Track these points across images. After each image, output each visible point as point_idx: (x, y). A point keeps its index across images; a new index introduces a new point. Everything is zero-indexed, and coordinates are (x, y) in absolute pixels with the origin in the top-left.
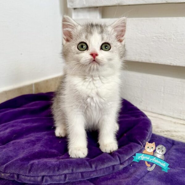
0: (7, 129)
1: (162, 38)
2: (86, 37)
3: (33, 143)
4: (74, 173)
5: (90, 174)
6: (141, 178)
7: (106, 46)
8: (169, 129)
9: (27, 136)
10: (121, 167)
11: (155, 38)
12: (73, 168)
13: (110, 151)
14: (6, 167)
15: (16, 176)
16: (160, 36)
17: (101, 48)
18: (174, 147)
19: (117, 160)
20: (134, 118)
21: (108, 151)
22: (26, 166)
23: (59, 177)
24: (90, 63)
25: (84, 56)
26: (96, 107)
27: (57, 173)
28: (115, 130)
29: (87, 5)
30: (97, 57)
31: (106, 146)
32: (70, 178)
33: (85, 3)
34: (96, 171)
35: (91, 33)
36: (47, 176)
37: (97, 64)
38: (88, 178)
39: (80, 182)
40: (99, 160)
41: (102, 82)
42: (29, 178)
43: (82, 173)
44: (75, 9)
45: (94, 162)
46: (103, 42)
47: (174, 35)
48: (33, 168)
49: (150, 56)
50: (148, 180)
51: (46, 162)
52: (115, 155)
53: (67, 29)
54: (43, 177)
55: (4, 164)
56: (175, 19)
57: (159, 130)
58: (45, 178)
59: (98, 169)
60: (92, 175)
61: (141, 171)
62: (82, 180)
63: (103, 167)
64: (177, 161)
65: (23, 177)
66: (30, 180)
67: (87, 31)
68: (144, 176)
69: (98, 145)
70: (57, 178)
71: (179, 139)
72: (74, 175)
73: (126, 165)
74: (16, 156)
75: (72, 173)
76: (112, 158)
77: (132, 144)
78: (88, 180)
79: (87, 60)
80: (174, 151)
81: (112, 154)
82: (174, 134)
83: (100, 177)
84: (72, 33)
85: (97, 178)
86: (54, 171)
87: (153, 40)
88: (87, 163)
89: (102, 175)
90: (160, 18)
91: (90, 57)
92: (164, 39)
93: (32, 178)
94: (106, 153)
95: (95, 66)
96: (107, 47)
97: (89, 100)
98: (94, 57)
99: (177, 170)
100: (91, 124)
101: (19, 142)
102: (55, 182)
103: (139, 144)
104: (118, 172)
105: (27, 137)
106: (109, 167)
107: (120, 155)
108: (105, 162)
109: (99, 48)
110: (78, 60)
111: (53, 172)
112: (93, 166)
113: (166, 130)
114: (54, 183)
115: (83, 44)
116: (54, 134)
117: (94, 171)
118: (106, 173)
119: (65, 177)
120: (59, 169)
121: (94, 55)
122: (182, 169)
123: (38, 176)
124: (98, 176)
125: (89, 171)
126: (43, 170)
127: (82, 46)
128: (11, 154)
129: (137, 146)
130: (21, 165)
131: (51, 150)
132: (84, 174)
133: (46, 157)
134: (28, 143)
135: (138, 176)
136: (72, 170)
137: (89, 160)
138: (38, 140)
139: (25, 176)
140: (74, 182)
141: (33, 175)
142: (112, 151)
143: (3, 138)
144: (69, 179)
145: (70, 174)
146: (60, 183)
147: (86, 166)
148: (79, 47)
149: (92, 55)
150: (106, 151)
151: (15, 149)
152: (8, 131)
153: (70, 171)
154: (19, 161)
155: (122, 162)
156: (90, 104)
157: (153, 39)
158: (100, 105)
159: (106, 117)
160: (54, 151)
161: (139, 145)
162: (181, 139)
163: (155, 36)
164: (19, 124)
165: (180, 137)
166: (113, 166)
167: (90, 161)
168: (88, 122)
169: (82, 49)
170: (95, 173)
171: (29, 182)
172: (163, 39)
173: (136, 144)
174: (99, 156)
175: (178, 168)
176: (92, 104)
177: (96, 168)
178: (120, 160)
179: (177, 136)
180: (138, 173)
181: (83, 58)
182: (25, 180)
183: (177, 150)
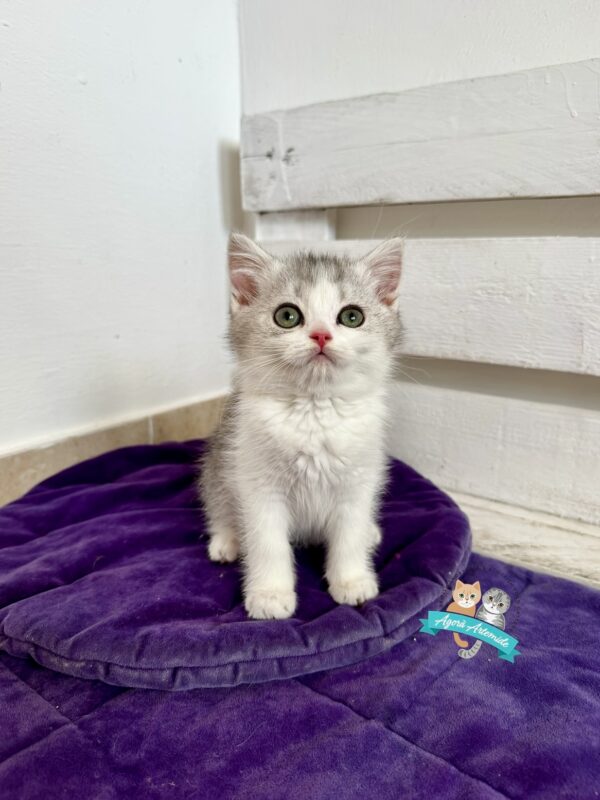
0: (77, 540)
1: (498, 294)
2: (298, 292)
3: (149, 578)
4: (259, 661)
5: (302, 664)
6: (441, 674)
7: (351, 315)
8: (517, 540)
9: (134, 559)
10: (388, 644)
11: (479, 292)
12: (257, 646)
13: (358, 600)
14: (75, 645)
15: (101, 669)
16: (493, 289)
17: (339, 321)
18: (532, 589)
19: (375, 626)
20: (422, 512)
21: (352, 601)
22: (128, 641)
23: (217, 671)
24: (309, 362)
25: (292, 343)
26: (320, 482)
27: (214, 661)
28: (371, 544)
29: (296, 203)
30: (330, 345)
31: (346, 586)
32: (248, 673)
33: (289, 198)
34: (318, 654)
35: (310, 280)
36: (185, 668)
37: (329, 363)
38: (298, 675)
39: (276, 684)
40: (327, 625)
41: (339, 414)
42: (136, 674)
43: (280, 661)
44: (262, 213)
45: (313, 629)
46: (345, 304)
47: (531, 285)
48: (148, 648)
49: (468, 342)
50: (461, 680)
51: (184, 631)
52: (371, 611)
53: (240, 270)
54: (175, 670)
55: (70, 636)
56: (535, 241)
57: (490, 543)
58: (180, 674)
59: (323, 649)
60: (307, 666)
61: (439, 653)
62: (281, 678)
63: (336, 644)
64: (540, 627)
65: (122, 671)
66: (139, 680)
67: (300, 275)
68: (448, 669)
69: (325, 585)
70: (214, 674)
71: (545, 568)
72: (259, 666)
73: (399, 638)
74: (102, 614)
75: (254, 661)
76: (362, 619)
77: (417, 581)
78: (297, 679)
79: (301, 351)
80: (533, 600)
81: (362, 608)
82: (532, 553)
83: (329, 671)
84: (258, 280)
85: (323, 674)
86: (204, 655)
87: (476, 298)
88: (296, 634)
89: (334, 667)
90: (495, 240)
91: (311, 344)
92: (504, 294)
93: (146, 675)
94: (346, 606)
95: (322, 368)
96: (353, 318)
97: (301, 463)
98: (322, 345)
99: (540, 654)
100: (306, 527)
101: (109, 577)
102: (208, 686)
103: (436, 581)
104: (377, 659)
105: (133, 563)
106: (353, 645)
107: (384, 612)
108: (344, 632)
109: (334, 321)
110: (276, 354)
111: (203, 657)
112: (312, 641)
113: (509, 543)
114: (203, 686)
115: (291, 310)
116: (205, 553)
117: (315, 655)
118: (347, 661)
119: (236, 671)
120: (218, 649)
121: (321, 338)
122: (550, 648)
123: (162, 670)
124: (324, 669)
125: (300, 654)
126: (175, 653)
127: (287, 316)
128: (87, 609)
129: (430, 588)
130: (116, 639)
131: (197, 598)
132: (287, 664)
133: (185, 618)
134: (134, 577)
135: (432, 667)
136: (255, 653)
137: (300, 624)
138: (162, 570)
139: (128, 668)
140: (259, 685)
141: (149, 666)
142: (362, 600)
143: (67, 565)
144: (245, 677)
145: (247, 662)
146: (222, 688)
147: (291, 642)
148: (277, 319)
149: (315, 337)
150: (346, 601)
151: (100, 594)
152: (81, 545)
153: (249, 656)
154: (110, 629)
155: (389, 631)
156: (306, 474)
157: (476, 295)
158: (332, 476)
159: (346, 507)
160: (205, 599)
161: (436, 585)
162: (549, 569)
163: (481, 289)
164: (111, 527)
165: (547, 563)
166: (366, 643)
167: (301, 627)
168: (297, 523)
169: (286, 323)
170: (317, 661)
171: (137, 686)
172: (501, 296)
173: (428, 582)
174: (327, 614)
175: (542, 647)
176: (310, 473)
177: (318, 645)
178: (384, 626)
179: (539, 559)
180: (432, 661)
181: (291, 346)
182: (127, 678)
183: (539, 598)
